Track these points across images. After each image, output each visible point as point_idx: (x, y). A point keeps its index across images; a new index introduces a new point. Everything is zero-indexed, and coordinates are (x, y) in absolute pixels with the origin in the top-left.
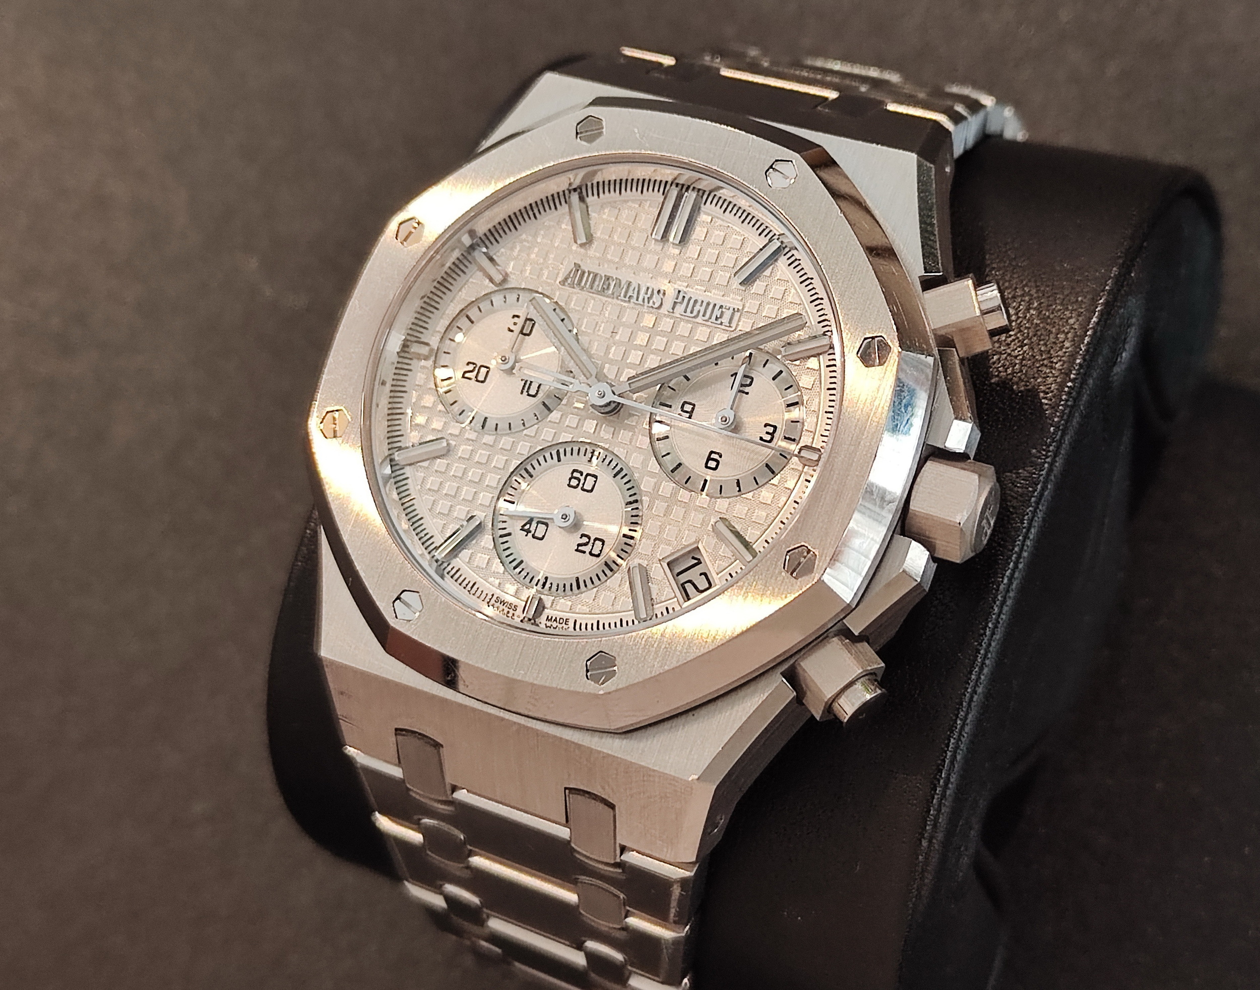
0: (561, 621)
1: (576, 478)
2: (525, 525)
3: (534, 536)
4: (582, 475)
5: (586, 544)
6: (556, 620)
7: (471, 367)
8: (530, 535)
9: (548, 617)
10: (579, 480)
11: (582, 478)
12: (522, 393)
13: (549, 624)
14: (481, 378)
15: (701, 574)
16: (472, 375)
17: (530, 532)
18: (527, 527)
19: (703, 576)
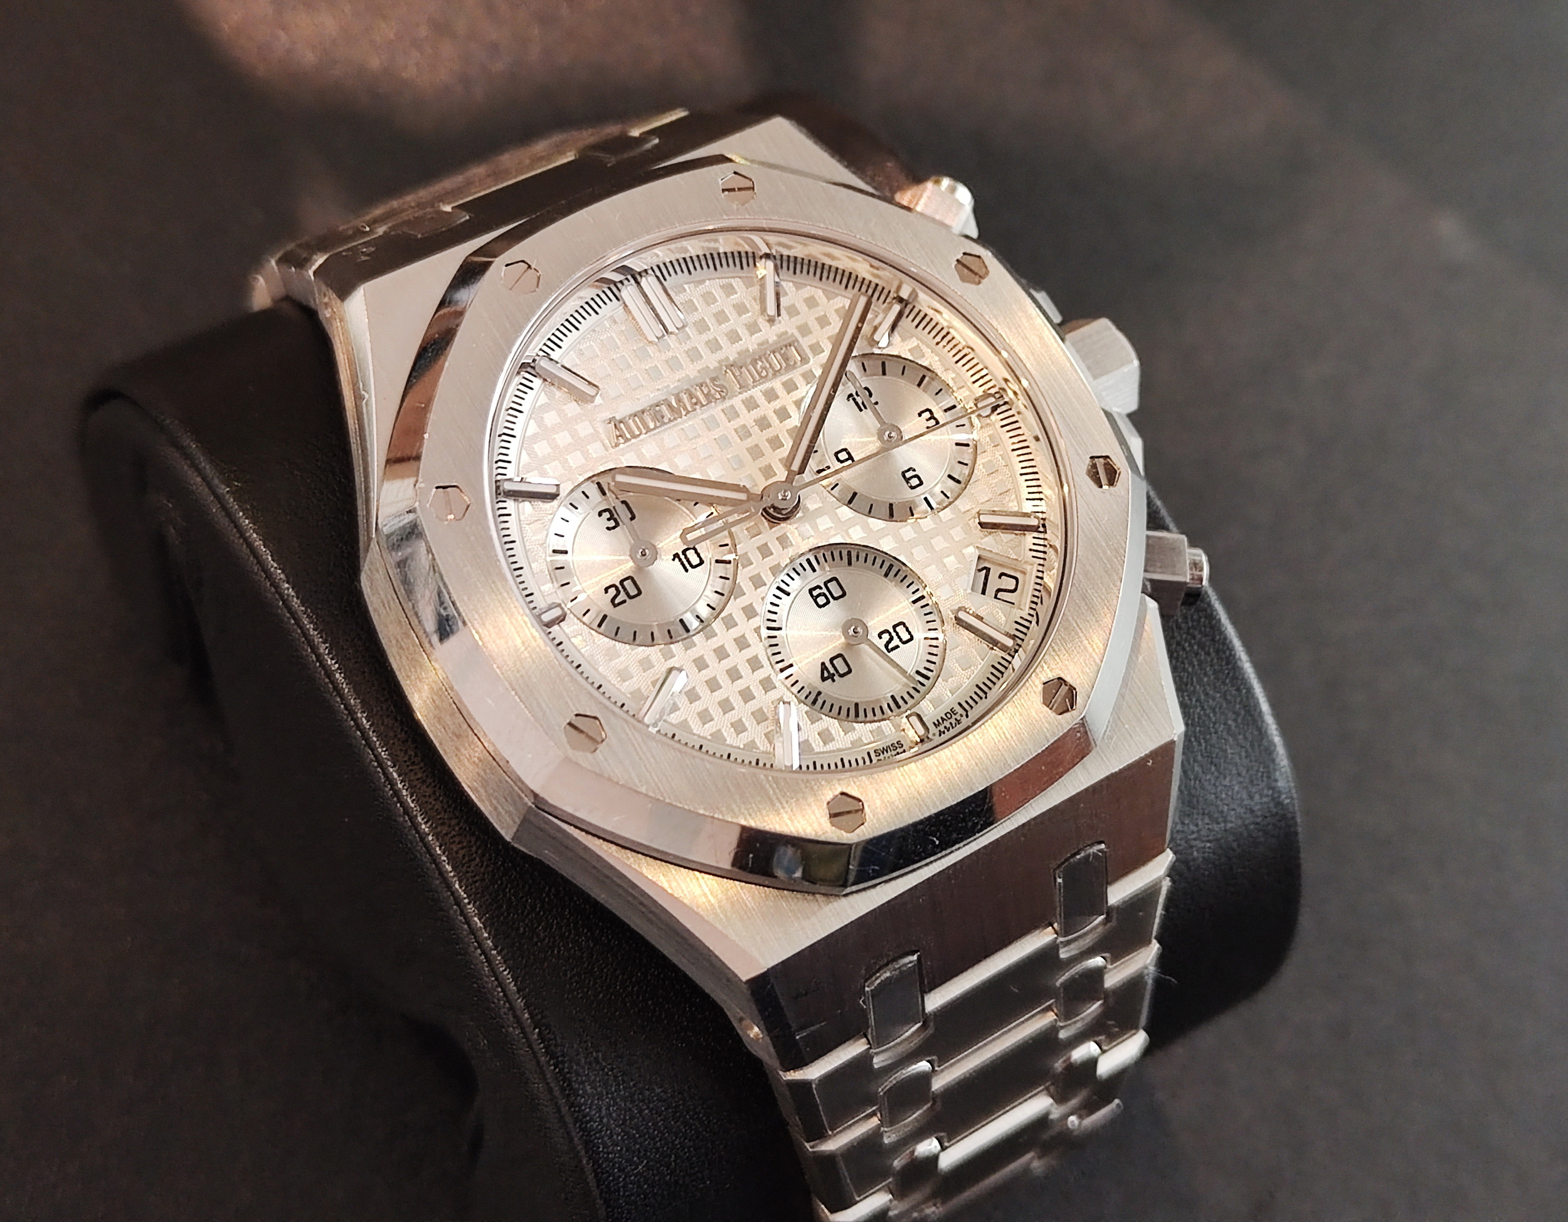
0: (949, 715)
1: (819, 595)
2: (822, 673)
3: (842, 676)
4: (821, 588)
5: (891, 639)
6: (943, 719)
7: (612, 591)
8: (836, 677)
9: (934, 723)
10: (824, 595)
11: (824, 590)
12: (687, 570)
13: (942, 728)
14: (633, 592)
15: (1000, 577)
16: (622, 596)
17: (834, 675)
18: (826, 674)
19: (1003, 577)
